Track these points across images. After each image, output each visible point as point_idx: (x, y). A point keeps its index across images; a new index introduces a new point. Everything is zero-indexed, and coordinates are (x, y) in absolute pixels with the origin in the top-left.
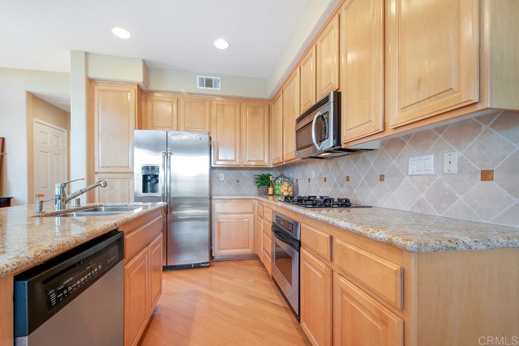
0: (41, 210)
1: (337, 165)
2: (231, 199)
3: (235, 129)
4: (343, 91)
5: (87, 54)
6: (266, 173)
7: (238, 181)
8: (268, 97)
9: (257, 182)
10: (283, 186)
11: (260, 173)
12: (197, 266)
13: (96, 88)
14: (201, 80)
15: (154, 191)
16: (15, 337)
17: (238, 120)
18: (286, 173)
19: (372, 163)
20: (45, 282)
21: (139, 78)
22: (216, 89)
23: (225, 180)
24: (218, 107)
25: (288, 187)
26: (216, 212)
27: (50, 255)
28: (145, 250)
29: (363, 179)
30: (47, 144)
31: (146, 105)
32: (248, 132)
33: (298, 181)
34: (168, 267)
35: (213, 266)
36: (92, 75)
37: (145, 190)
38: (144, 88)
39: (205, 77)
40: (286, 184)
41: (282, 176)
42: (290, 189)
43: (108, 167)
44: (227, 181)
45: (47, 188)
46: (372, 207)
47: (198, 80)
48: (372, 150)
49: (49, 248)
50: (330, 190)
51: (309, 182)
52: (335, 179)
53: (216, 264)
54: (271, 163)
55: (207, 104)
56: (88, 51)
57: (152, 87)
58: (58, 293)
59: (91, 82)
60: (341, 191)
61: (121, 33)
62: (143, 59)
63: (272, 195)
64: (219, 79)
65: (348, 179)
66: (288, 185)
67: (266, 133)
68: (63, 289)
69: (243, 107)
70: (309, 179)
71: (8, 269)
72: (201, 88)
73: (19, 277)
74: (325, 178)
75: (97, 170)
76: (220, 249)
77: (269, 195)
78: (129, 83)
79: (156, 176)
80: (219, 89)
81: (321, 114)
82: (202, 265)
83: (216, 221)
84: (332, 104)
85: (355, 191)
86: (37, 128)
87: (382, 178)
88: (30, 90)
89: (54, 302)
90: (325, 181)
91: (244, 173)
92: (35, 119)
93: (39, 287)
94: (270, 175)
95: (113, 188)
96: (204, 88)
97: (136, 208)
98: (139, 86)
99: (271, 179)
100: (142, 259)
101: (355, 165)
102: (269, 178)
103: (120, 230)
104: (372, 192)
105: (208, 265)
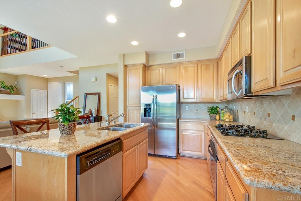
0: (101, 126)
1: (262, 103)
2: (190, 122)
3: (194, 80)
4: (252, 55)
5: (124, 55)
6: (215, 105)
7: (197, 110)
8: (216, 57)
9: (209, 112)
10: (225, 115)
11: (211, 105)
12: (170, 157)
13: (127, 69)
14: (174, 55)
15: (149, 116)
16: (76, 175)
17: (196, 74)
18: (230, 106)
19: (286, 105)
20: (86, 158)
21: (144, 61)
22: (183, 58)
23: (189, 109)
24: (184, 68)
25: (229, 116)
26: (181, 128)
27: (87, 149)
28: (136, 147)
29: (280, 116)
30: (113, 94)
31: (148, 73)
32: (202, 81)
33: (238, 112)
34: (156, 155)
35: (178, 159)
36: (126, 64)
37: (145, 116)
38: (146, 65)
39: (176, 53)
40: (228, 114)
41: (227, 108)
42: (231, 117)
43: (132, 104)
44: (190, 110)
45: (113, 112)
46: (284, 140)
47: (173, 56)
48: (286, 95)
49: (87, 146)
50: (258, 121)
51: (245, 113)
52: (261, 114)
53: (181, 158)
54: (219, 99)
55: (178, 68)
56: (124, 53)
57: (150, 64)
58: (91, 162)
59: (126, 66)
60: (265, 123)
61: (135, 43)
62: (146, 52)
63: (219, 120)
64: (185, 52)
65: (269, 115)
66: (229, 115)
67: (215, 80)
68: (93, 161)
69: (199, 66)
70: (245, 111)
71: (72, 153)
72: (175, 59)
73: (78, 155)
74: (255, 112)
75: (128, 106)
76: (183, 150)
77: (217, 120)
78: (140, 64)
79: (150, 109)
80: (184, 58)
81: (239, 71)
82: (172, 157)
83: (181, 134)
84: (244, 65)
85: (274, 125)
86: (110, 87)
87: (293, 118)
88: (108, 73)
89: (89, 165)
90: (255, 114)
91: (201, 105)
92: (109, 84)
93: (84, 160)
94: (218, 107)
95: (133, 114)
96: (176, 59)
97: (136, 126)
98: (144, 65)
99: (218, 110)
100: (134, 151)
101: (274, 105)
102: (217, 109)
103: (121, 138)
104: (286, 128)
105: (176, 158)
